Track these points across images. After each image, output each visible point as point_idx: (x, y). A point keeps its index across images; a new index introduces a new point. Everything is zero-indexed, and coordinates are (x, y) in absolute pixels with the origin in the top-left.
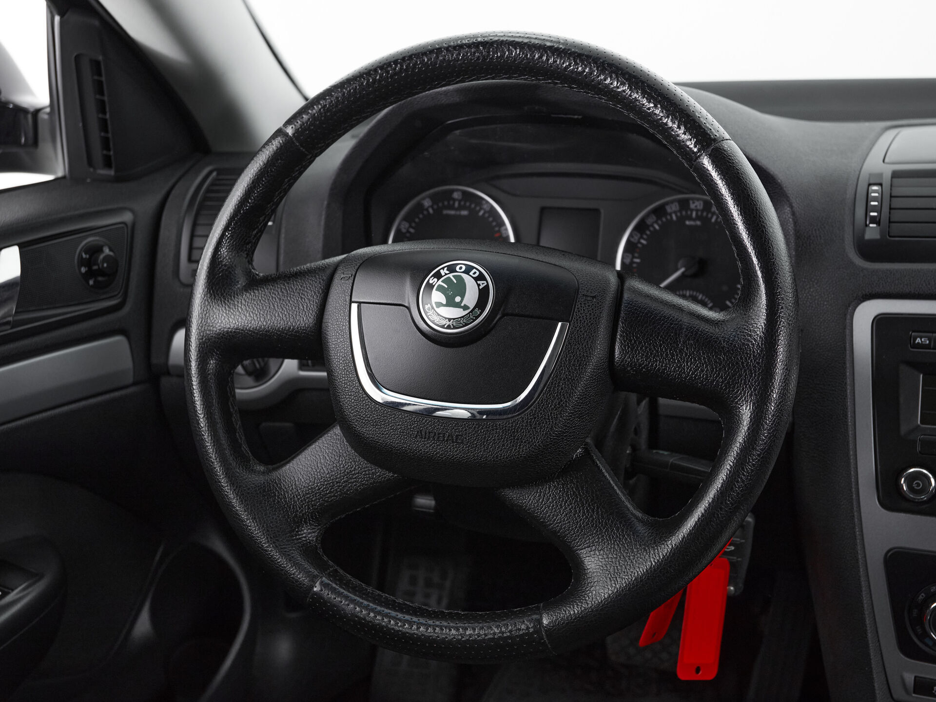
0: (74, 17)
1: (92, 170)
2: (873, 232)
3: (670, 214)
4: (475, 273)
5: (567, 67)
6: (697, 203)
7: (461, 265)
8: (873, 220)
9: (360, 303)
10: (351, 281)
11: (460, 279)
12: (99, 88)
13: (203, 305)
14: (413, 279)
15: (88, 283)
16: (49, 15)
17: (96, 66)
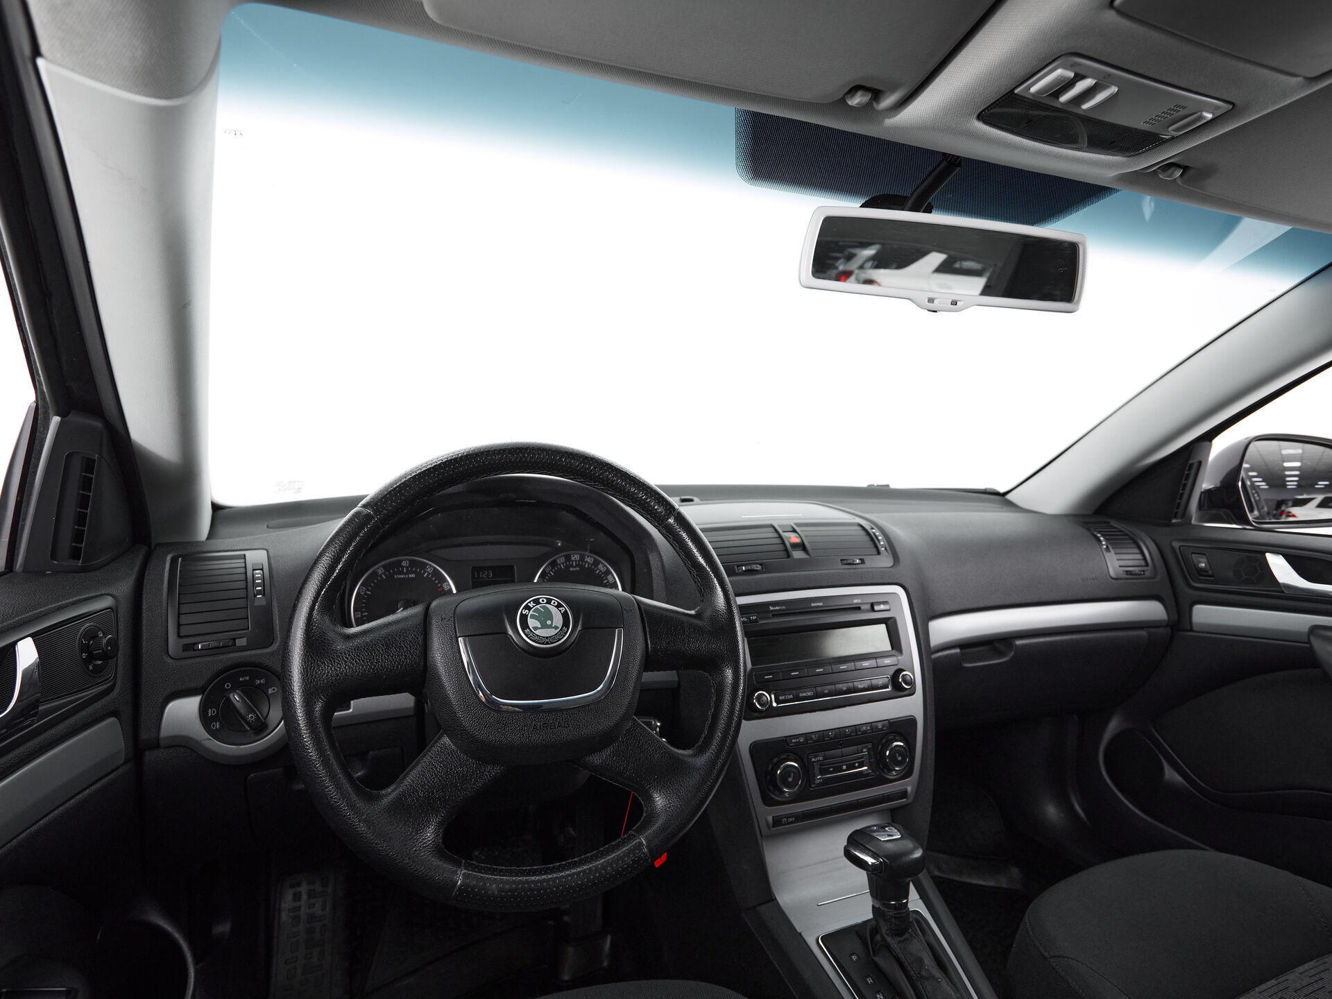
0: (76, 419)
3: (560, 565)
4: (554, 603)
6: (576, 556)
7: (542, 598)
9: (465, 637)
10: (452, 621)
11: (545, 609)
12: (86, 484)
15: (89, 669)
17: (89, 465)
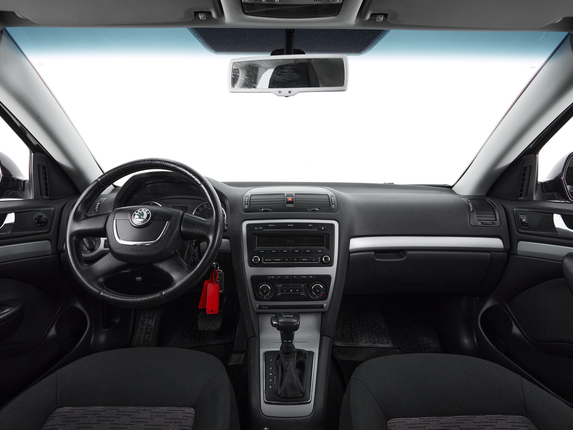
0: (38, 154)
1: (41, 196)
2: (246, 206)
3: (205, 207)
4: (146, 211)
5: (170, 166)
7: (143, 210)
8: (246, 204)
9: (116, 220)
10: (114, 215)
11: (143, 213)
12: (45, 173)
13: (72, 223)
14: (130, 213)
15: (38, 225)
16: (30, 154)
17: (44, 168)
